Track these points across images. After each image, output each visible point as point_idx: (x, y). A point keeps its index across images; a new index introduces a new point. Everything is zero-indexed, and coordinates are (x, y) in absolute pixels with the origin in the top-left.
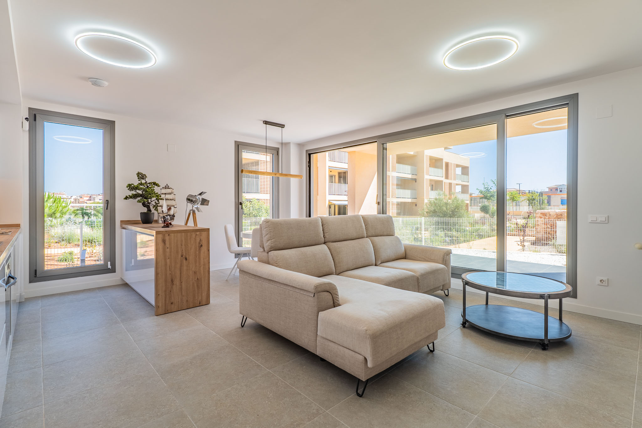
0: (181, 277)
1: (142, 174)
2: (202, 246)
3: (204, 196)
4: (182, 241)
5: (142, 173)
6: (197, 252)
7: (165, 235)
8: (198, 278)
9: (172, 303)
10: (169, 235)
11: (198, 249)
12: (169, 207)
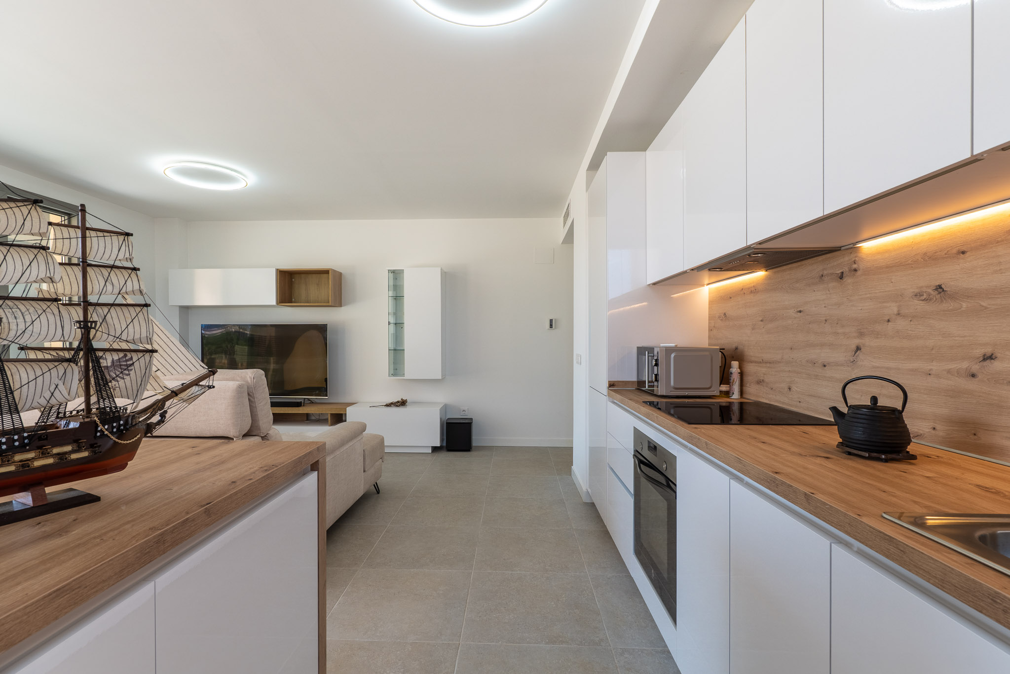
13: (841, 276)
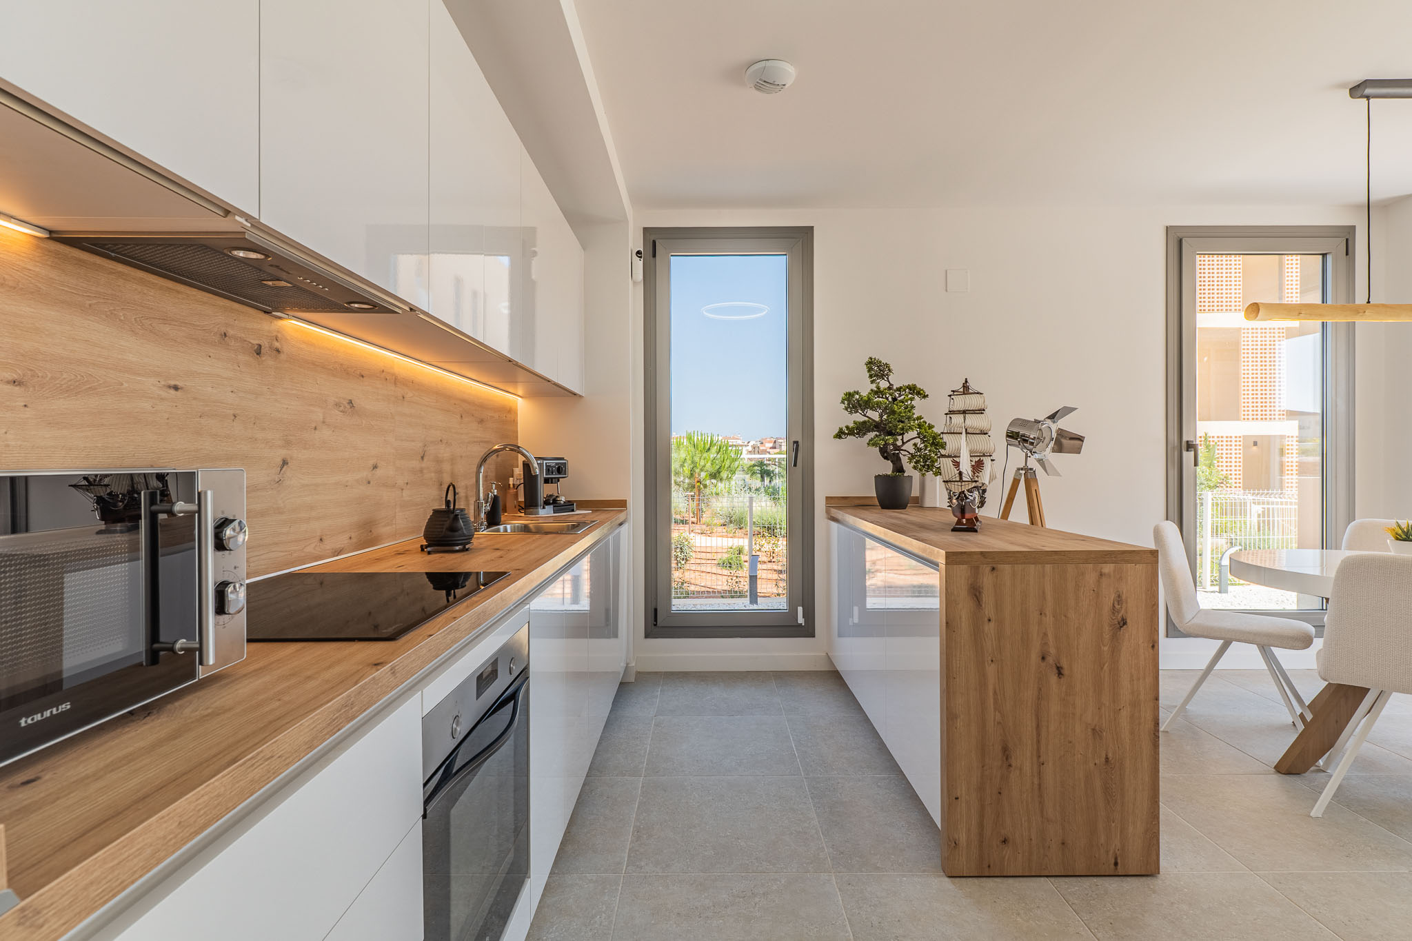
0: (1038, 742)
1: (880, 362)
2: (1125, 623)
3: (1065, 423)
4: (1043, 596)
5: (881, 359)
6: (1106, 649)
7: (977, 568)
8: (1107, 759)
9: (1005, 841)
10: (993, 569)
11: (1107, 636)
12: (977, 459)
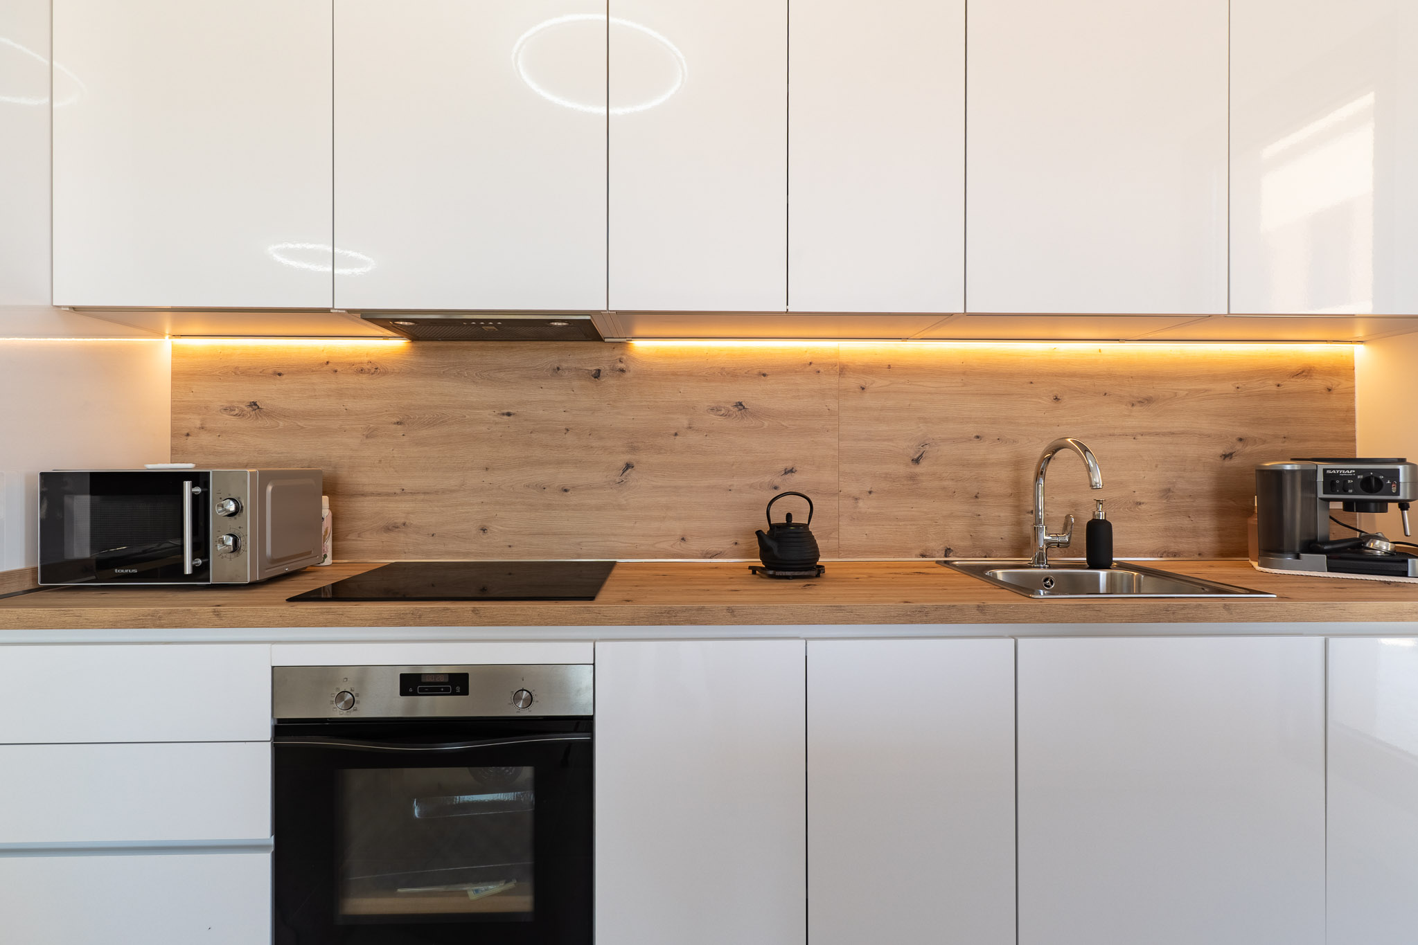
13: (597, 375)
